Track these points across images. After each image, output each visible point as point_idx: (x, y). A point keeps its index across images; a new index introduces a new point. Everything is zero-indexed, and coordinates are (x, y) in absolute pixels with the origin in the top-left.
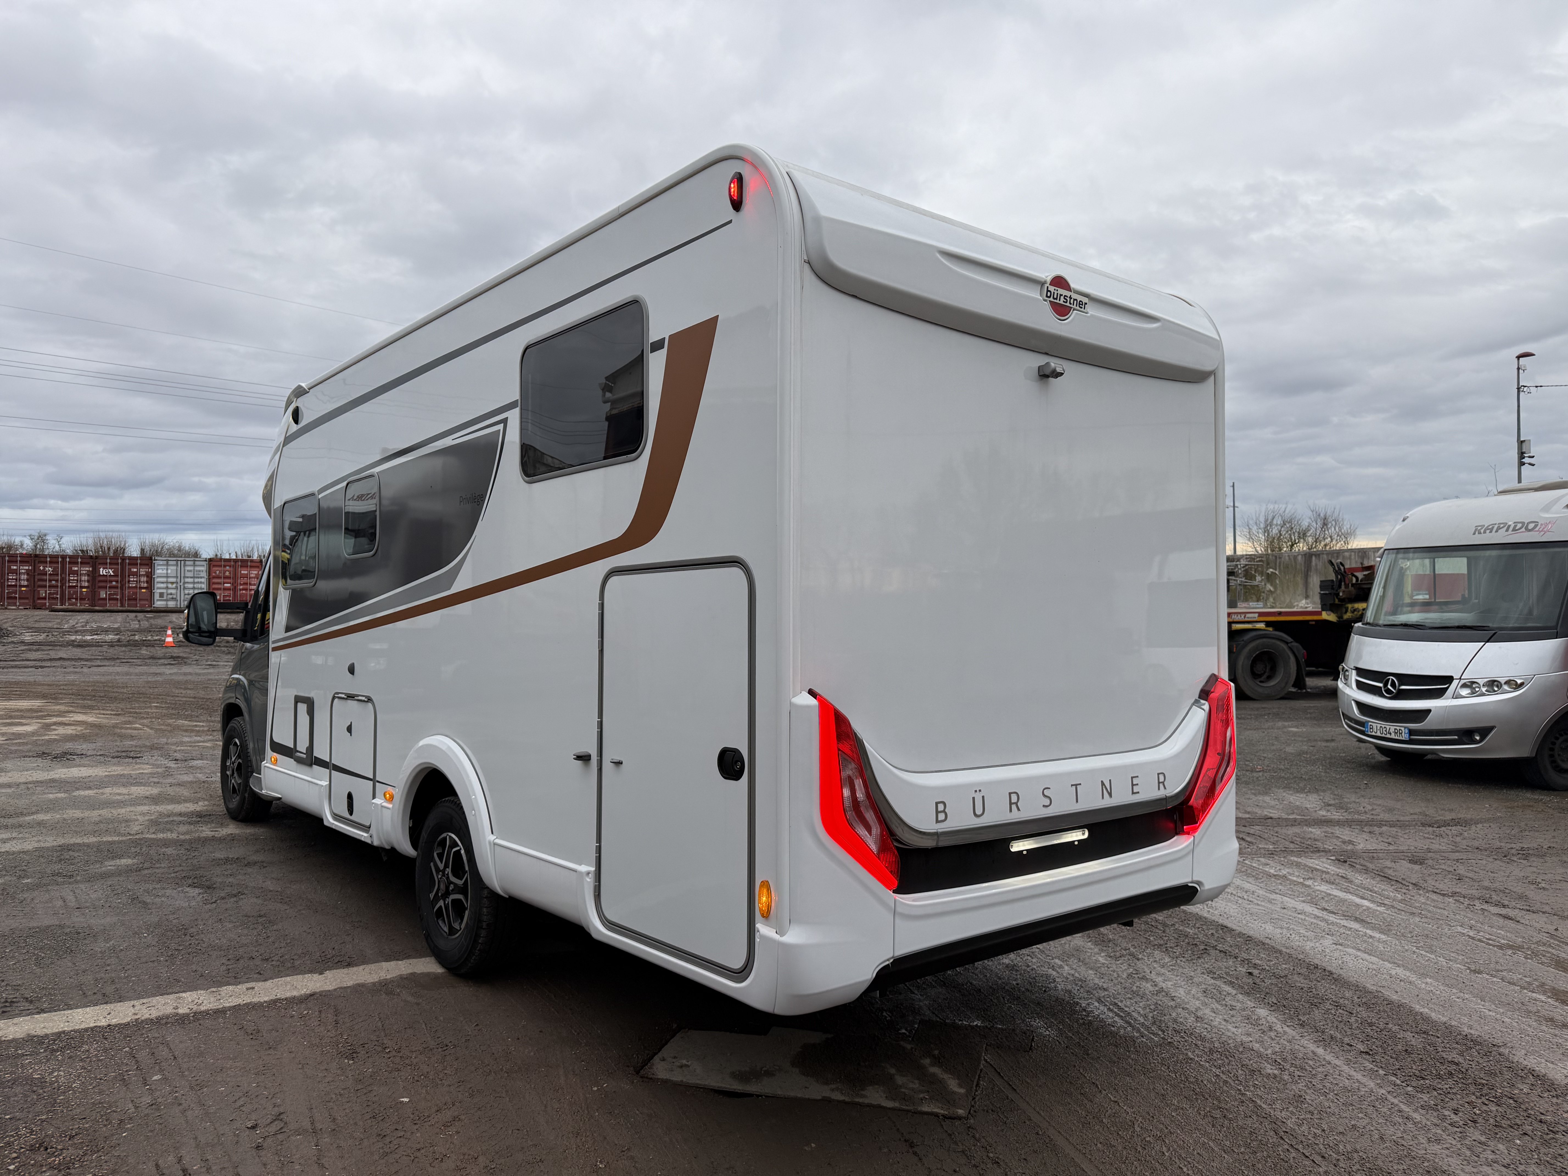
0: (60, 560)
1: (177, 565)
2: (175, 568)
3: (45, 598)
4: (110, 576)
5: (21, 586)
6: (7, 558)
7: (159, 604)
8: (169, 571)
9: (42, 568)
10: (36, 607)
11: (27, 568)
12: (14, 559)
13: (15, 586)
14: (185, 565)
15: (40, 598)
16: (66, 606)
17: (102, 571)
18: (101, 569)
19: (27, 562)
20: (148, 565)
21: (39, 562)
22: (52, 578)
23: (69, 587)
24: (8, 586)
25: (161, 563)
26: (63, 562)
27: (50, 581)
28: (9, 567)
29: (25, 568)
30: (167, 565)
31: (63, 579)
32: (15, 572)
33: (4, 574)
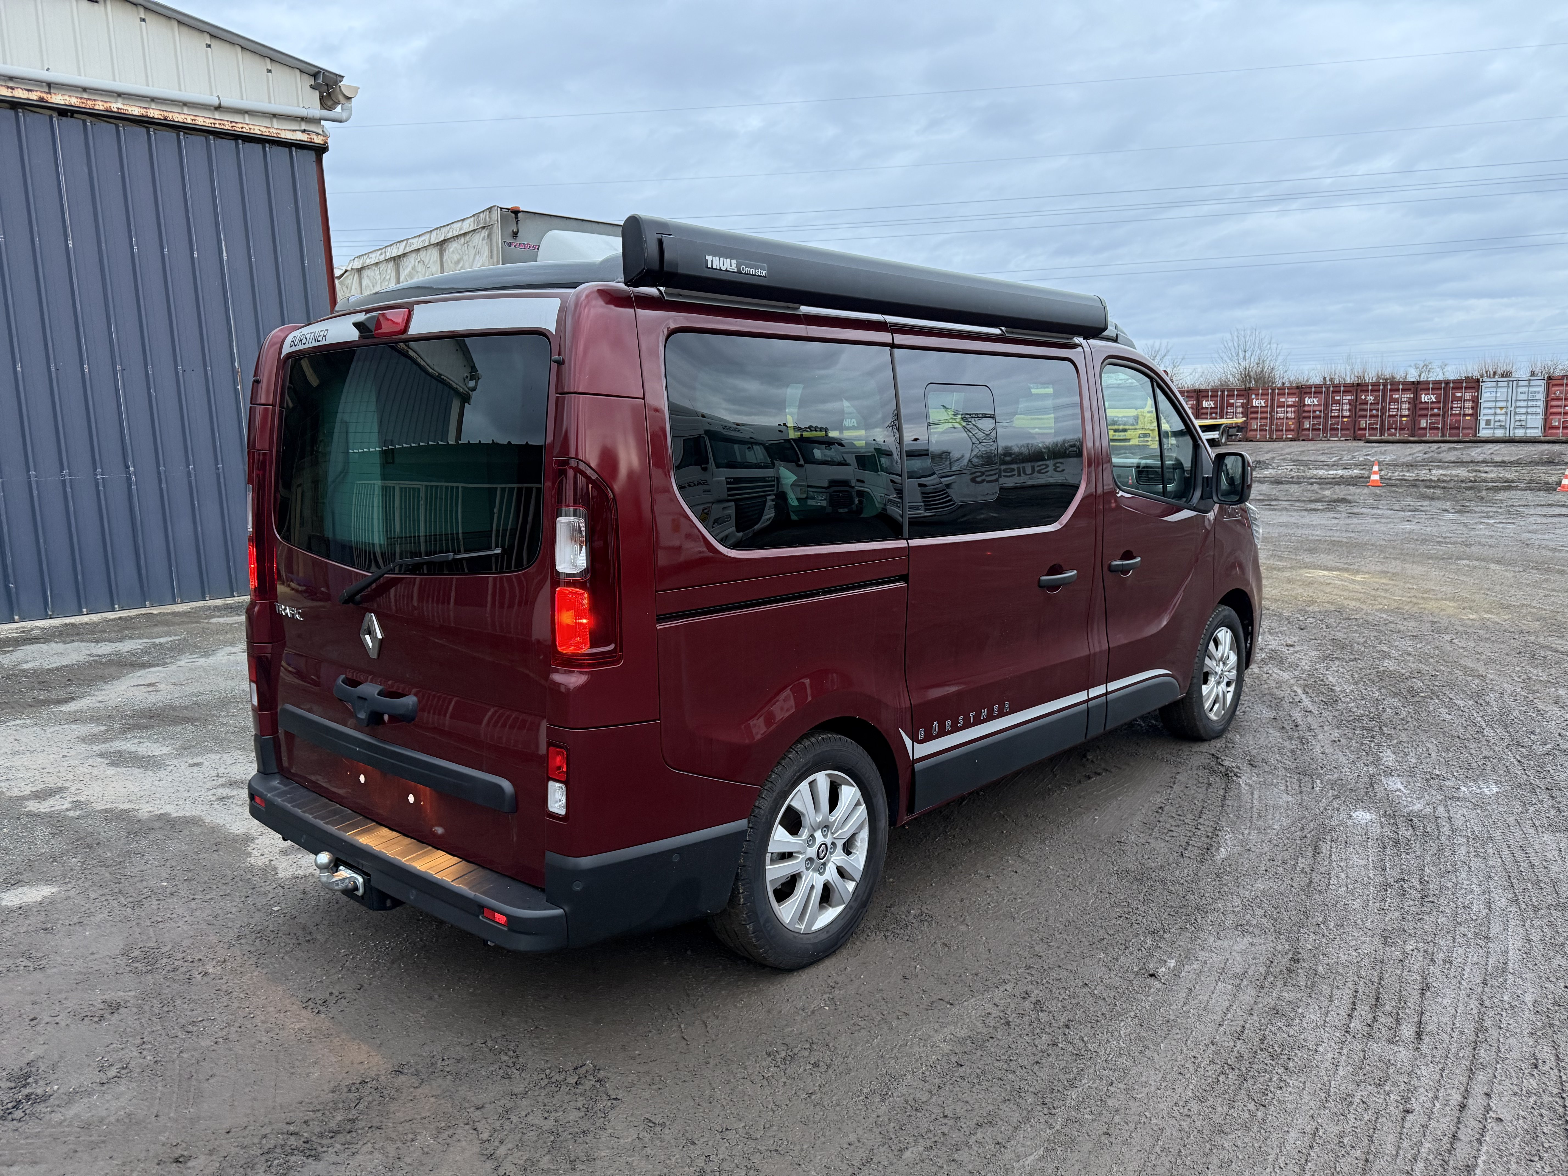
0: (1381, 387)
1: (1508, 386)
2: (1505, 390)
3: (1365, 429)
4: (1432, 402)
5: (1343, 417)
6: (1331, 389)
7: (1484, 433)
8: (1498, 395)
9: (1363, 397)
10: (1356, 438)
11: (1349, 398)
12: (1337, 389)
13: (1338, 417)
14: (1517, 386)
15: (1360, 429)
16: (1386, 437)
17: (1424, 398)
18: (1423, 396)
19: (1350, 391)
20: (1474, 388)
21: (1362, 391)
22: (1373, 407)
23: (1390, 416)
24: (1332, 417)
25: (1490, 385)
26: (1385, 390)
27: (1371, 410)
28: (1333, 398)
30: (1497, 387)
31: (1383, 408)
32: (1338, 402)
33: (1326, 405)
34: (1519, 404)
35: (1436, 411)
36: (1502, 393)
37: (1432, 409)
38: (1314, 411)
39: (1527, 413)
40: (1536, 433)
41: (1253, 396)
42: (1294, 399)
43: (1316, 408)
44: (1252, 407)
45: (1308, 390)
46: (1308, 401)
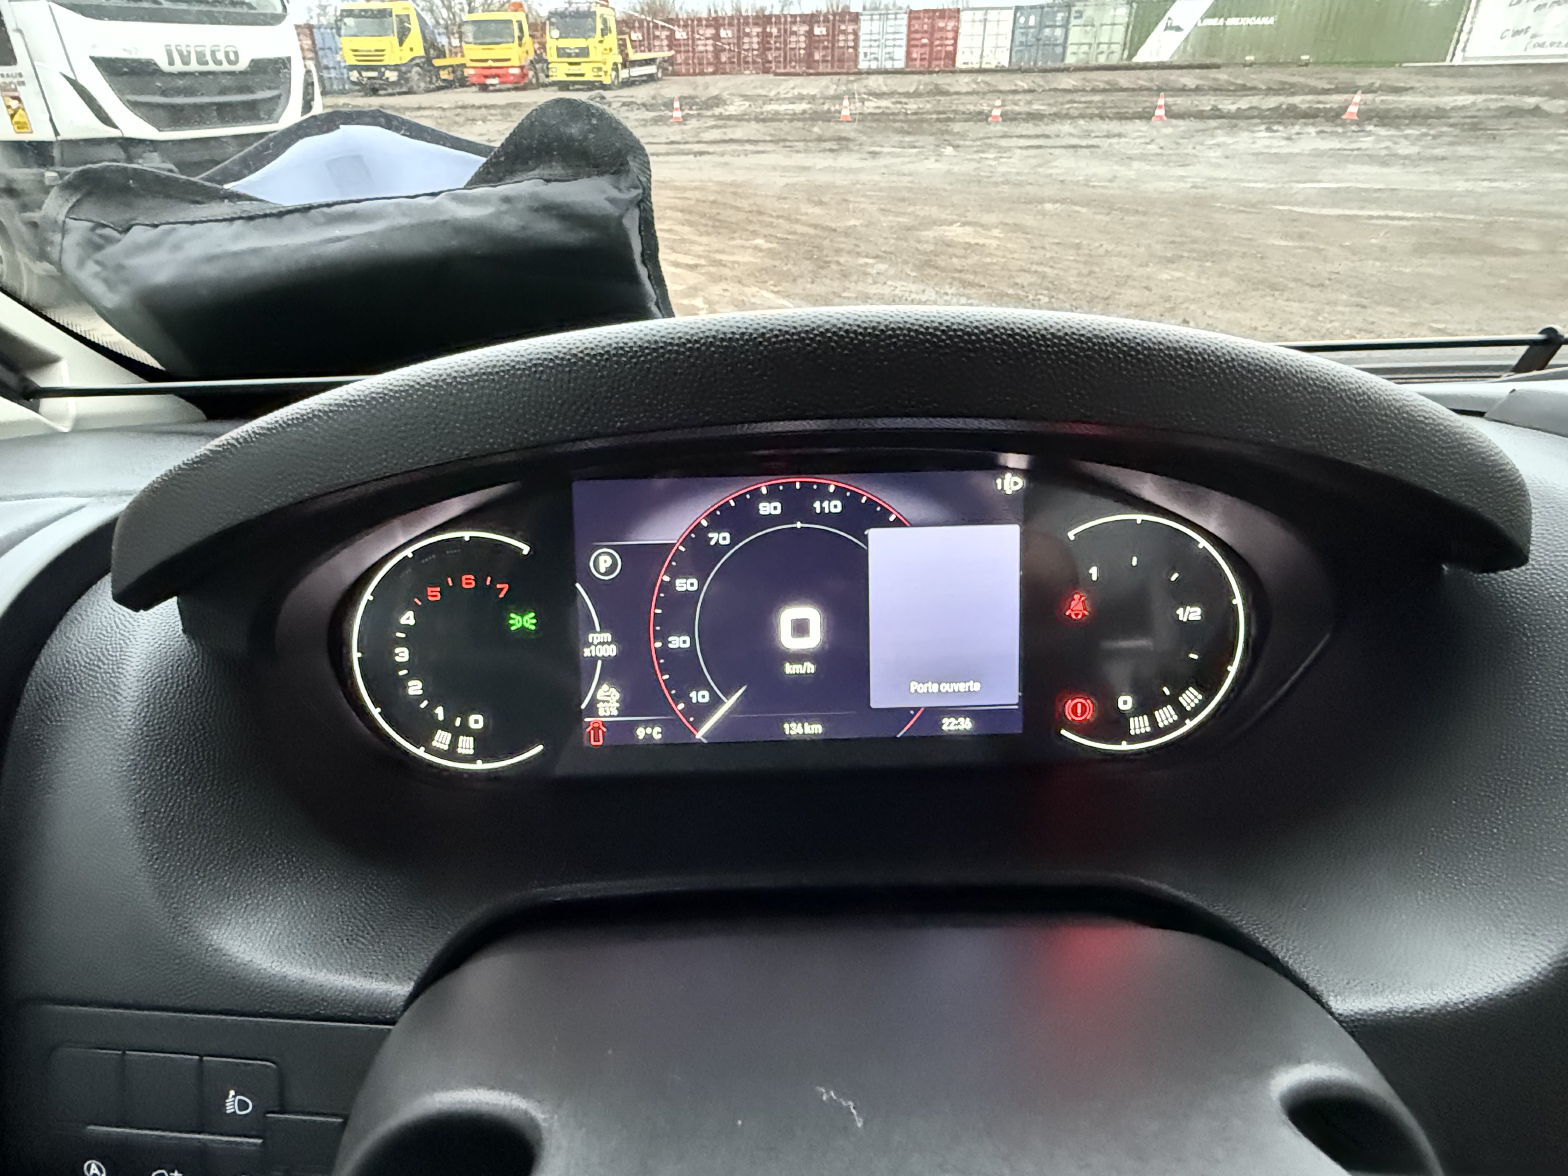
0: (782, 20)
1: (880, 20)
2: (878, 23)
3: (772, 62)
4: (823, 35)
5: (753, 50)
6: (741, 21)
7: (863, 65)
8: (873, 27)
9: (768, 29)
12: (747, 21)
13: (749, 49)
14: (887, 20)
15: (768, 62)
17: (817, 30)
18: (816, 28)
19: (757, 23)
20: (854, 21)
21: (766, 23)
22: (776, 40)
24: (744, 50)
25: (866, 18)
26: (785, 23)
27: (775, 43)
28: (743, 30)
29: (756, 30)
30: (872, 20)
31: (785, 41)
32: (748, 35)
33: (739, 38)
34: (888, 36)
35: (826, 43)
36: (876, 26)
37: (823, 42)
38: (729, 44)
39: (894, 46)
40: (900, 64)
42: (711, 32)
43: (730, 41)
45: (722, 22)
46: (723, 33)
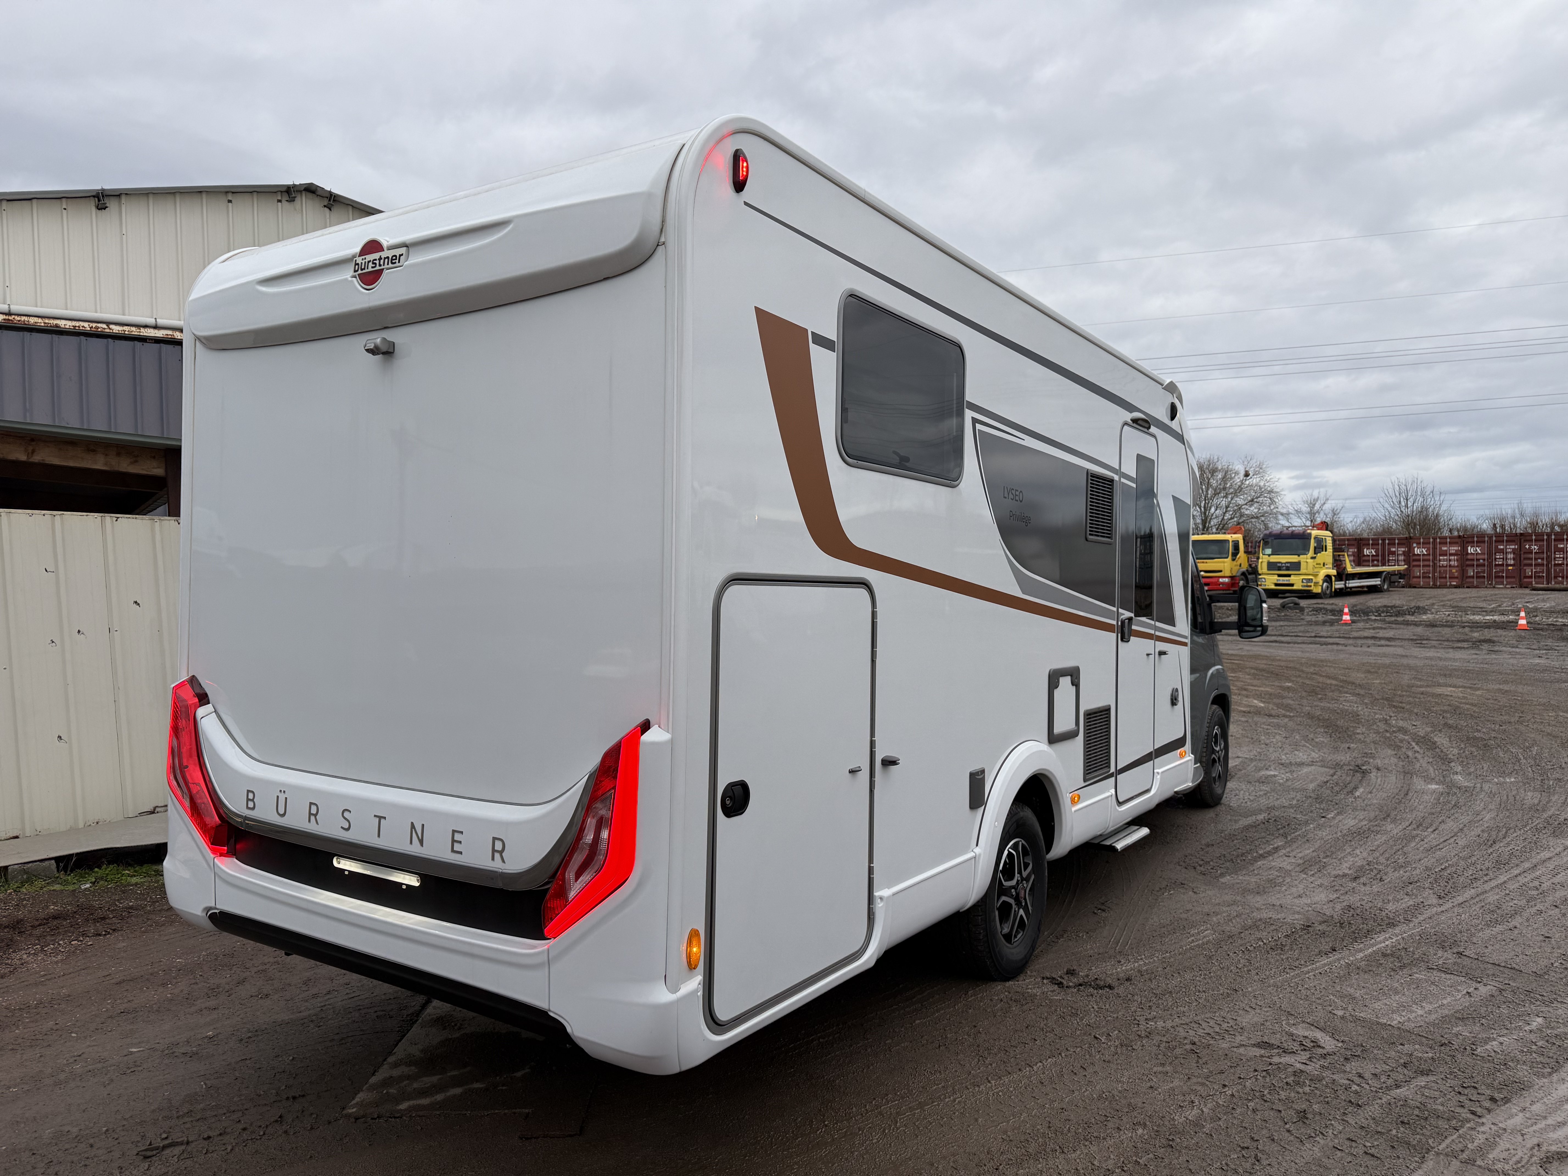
0: (1545, 537)
3: (1531, 577)
5: (1508, 565)
6: (1494, 538)
9: (1527, 547)
10: (1521, 586)
11: (1513, 547)
12: (1501, 539)
13: (1502, 565)
15: (1526, 577)
16: (1553, 585)
19: (1514, 541)
21: (1526, 541)
22: (1537, 556)
23: (1555, 565)
24: (1496, 565)
26: (1549, 540)
27: (1536, 559)
28: (1496, 547)
29: (1511, 547)
31: (1548, 557)
32: (1502, 551)
33: (1490, 554)
38: (1478, 560)
41: (1415, 545)
42: (1456, 548)
43: (1479, 557)
44: (1414, 555)
45: (1470, 540)
46: (1470, 550)
